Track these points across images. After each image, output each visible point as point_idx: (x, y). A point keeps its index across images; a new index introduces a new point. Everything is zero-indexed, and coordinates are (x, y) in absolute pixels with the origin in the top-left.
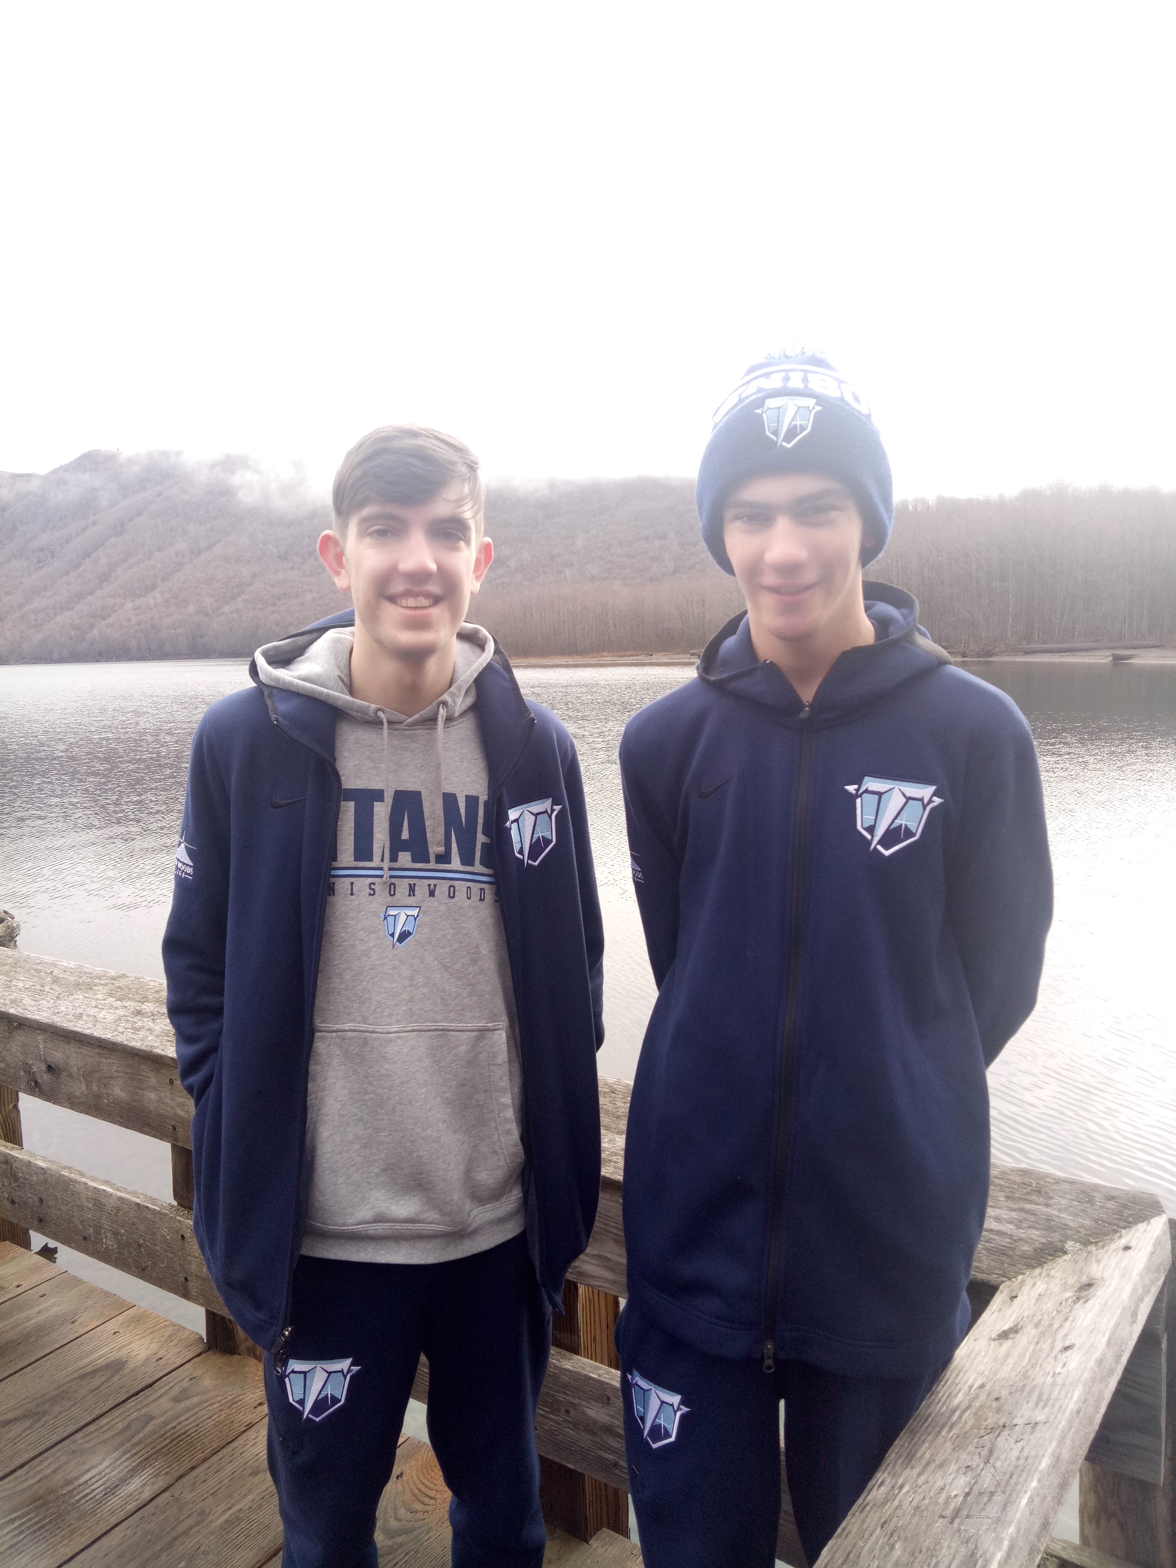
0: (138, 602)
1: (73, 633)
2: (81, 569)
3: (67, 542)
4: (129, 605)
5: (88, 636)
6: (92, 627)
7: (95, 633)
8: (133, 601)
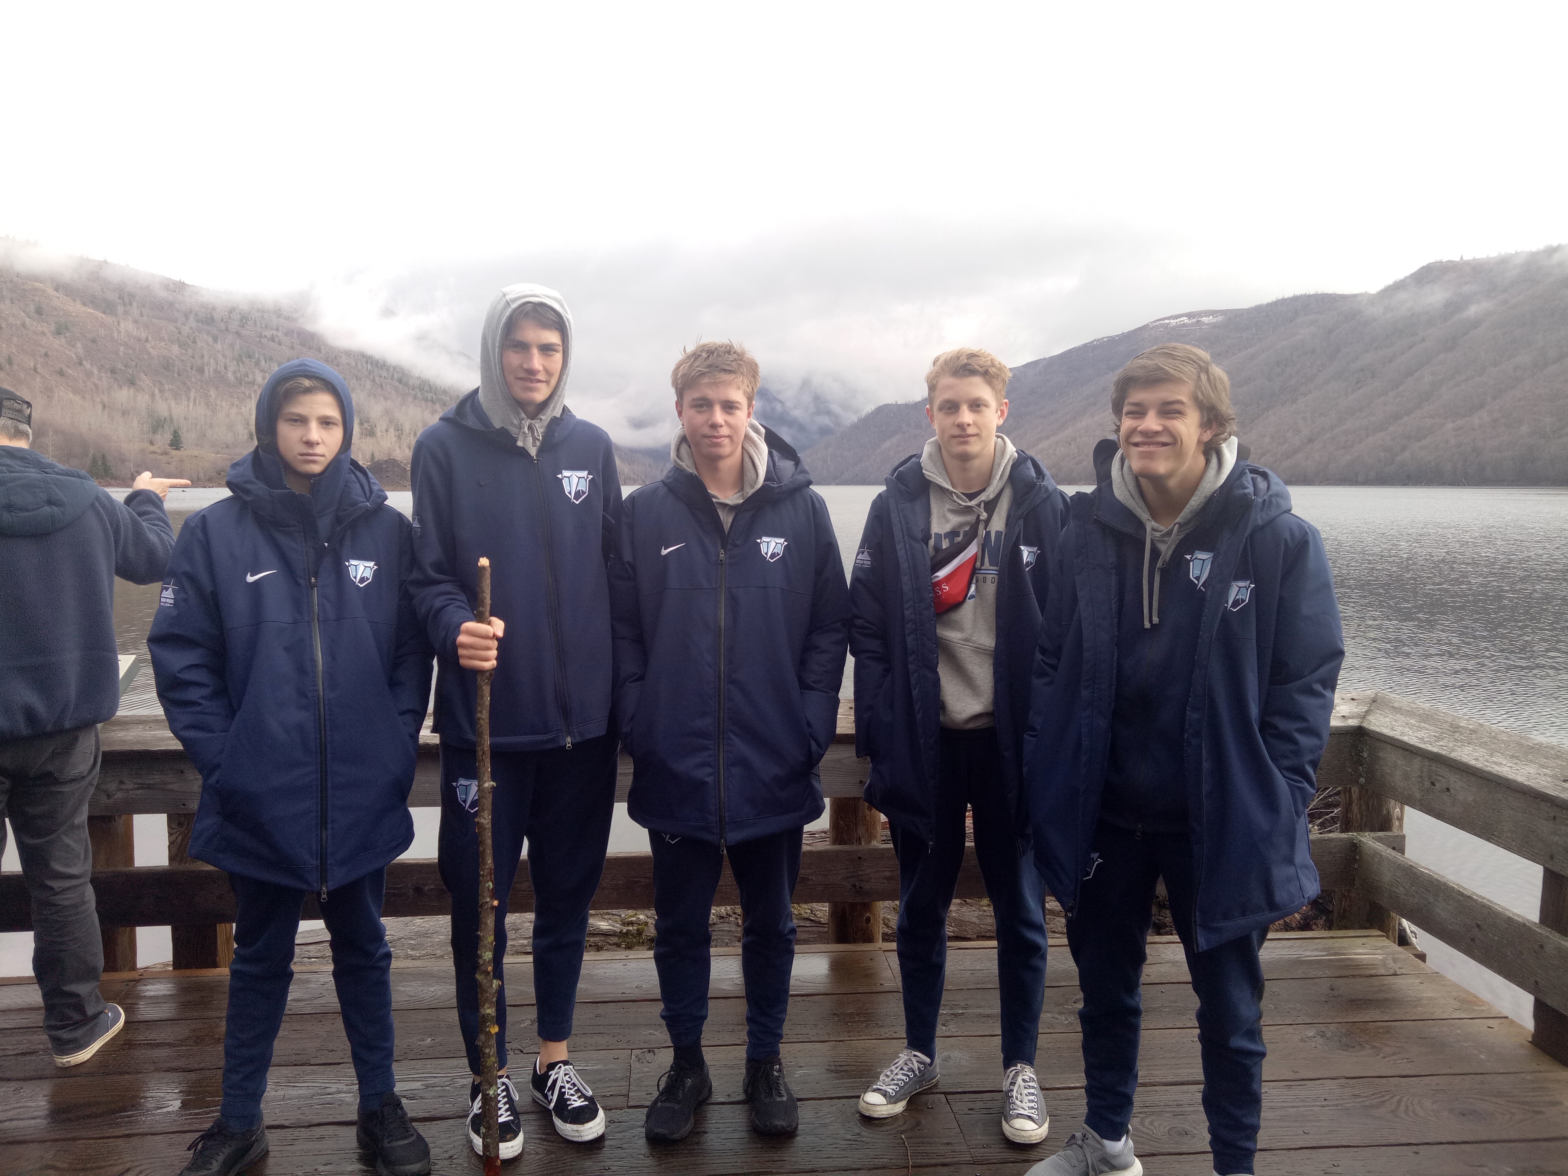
0: (1459, 422)
1: (1382, 454)
2: (1401, 388)
3: (1390, 361)
4: (1450, 426)
5: (1399, 458)
6: (1404, 449)
7: (1407, 454)
8: (1453, 422)
